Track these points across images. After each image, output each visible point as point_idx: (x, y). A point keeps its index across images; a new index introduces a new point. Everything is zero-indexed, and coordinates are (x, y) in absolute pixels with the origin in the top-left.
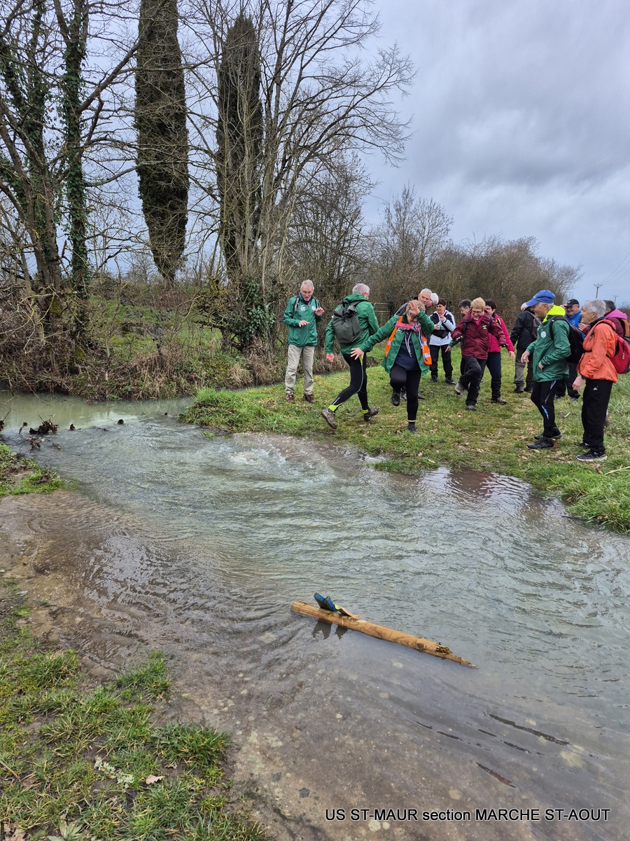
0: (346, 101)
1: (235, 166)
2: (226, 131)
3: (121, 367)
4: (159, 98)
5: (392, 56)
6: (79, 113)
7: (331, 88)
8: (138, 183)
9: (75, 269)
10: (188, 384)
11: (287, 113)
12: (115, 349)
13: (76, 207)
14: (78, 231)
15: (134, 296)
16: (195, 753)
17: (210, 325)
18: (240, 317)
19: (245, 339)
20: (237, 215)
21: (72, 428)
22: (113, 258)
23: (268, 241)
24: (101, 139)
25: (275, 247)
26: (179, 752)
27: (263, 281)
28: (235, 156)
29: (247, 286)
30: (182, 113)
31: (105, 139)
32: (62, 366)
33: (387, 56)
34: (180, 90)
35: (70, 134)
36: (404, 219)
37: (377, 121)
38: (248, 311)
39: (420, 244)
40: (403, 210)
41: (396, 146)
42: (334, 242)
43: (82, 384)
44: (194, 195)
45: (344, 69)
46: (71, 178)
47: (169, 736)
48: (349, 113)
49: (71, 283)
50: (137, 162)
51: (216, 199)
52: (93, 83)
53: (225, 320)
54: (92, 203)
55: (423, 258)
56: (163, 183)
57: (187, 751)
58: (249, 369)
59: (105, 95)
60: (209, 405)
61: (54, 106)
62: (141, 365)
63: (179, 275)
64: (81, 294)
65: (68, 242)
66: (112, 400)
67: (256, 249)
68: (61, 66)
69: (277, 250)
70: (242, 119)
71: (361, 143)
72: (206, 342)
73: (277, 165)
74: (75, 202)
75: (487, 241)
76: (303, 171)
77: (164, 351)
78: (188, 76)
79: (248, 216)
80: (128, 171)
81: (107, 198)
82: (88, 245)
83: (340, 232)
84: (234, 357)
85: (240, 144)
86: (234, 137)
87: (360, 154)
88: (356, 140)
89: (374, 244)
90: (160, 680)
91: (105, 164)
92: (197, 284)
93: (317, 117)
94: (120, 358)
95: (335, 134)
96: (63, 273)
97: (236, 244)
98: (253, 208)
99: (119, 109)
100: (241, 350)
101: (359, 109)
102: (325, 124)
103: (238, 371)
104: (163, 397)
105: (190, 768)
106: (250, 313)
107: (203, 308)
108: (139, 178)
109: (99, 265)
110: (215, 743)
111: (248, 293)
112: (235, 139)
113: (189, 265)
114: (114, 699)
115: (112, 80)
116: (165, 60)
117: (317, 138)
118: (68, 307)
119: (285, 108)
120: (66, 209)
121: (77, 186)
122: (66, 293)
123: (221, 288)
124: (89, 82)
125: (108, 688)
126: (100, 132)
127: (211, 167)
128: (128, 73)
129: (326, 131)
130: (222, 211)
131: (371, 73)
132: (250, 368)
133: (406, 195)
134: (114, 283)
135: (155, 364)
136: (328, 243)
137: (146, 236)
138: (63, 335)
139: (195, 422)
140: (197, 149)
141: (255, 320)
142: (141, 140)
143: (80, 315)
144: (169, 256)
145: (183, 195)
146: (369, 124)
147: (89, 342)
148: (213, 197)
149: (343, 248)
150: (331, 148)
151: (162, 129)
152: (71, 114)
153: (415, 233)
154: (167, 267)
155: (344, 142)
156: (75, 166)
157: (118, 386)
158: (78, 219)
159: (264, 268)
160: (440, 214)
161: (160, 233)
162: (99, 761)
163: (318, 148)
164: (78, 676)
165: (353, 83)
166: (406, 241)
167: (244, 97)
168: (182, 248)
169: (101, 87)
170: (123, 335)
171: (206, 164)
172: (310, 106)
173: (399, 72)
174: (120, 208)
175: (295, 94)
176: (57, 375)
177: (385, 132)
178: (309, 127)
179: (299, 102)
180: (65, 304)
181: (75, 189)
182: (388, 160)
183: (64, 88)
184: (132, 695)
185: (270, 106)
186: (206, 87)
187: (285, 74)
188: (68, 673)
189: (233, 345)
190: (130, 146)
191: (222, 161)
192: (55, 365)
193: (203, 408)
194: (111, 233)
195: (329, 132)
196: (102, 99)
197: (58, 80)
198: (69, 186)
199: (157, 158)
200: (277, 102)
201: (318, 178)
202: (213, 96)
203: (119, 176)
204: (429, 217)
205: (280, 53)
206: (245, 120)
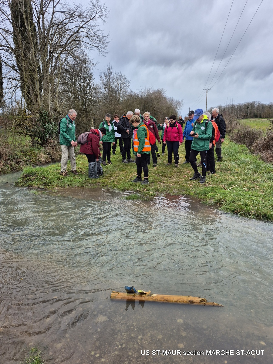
0: (78, 24)
5: (96, 3)
7: (69, 18)
10: (17, 165)
17: (24, 134)
18: (40, 129)
19: (44, 140)
27: (50, 110)
36: (109, 81)
37: (93, 34)
38: (44, 125)
39: (117, 92)
40: (108, 77)
41: (103, 46)
45: (75, 9)
48: (80, 30)
53: (32, 131)
55: (119, 98)
60: (31, 176)
71: (87, 45)
84: (39, 149)
88: (84, 43)
95: (74, 40)
100: (43, 146)
101: (84, 28)
102: (69, 35)
107: (19, 125)
111: (43, 117)
123: (27, 115)
129: (70, 38)
131: (87, 11)
132: (49, 154)
133: (109, 70)
141: (48, 130)
146: (90, 36)
153: (115, 87)
155: (78, 44)
159: (49, 103)
160: (125, 78)
163: (66, 47)
165: (80, 16)
166: (111, 91)
173: (101, 11)
177: (97, 39)
179: (54, 24)
182: (100, 53)
187: (46, 9)
189: (38, 143)
193: (28, 178)
200: (43, 24)
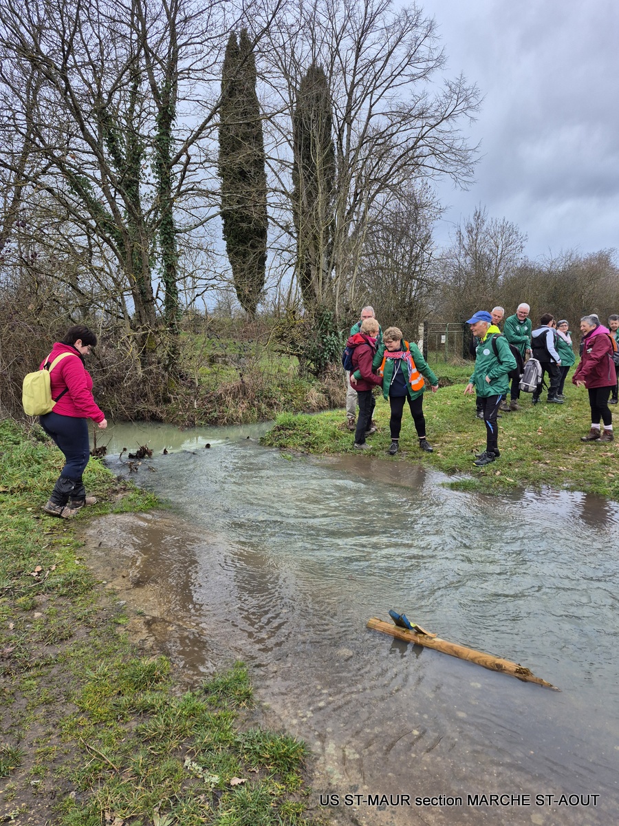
0: (414, 133)
1: (310, 203)
2: (301, 171)
3: (208, 395)
4: (240, 147)
5: (458, 85)
6: (170, 168)
7: (400, 122)
8: (222, 227)
9: (167, 308)
10: (268, 409)
11: (357, 150)
12: (203, 379)
13: (168, 252)
14: (170, 273)
15: (220, 330)
16: (276, 760)
17: (288, 353)
18: (315, 344)
19: (320, 364)
20: (312, 249)
21: (165, 452)
22: (201, 296)
23: (341, 271)
24: (189, 190)
25: (348, 277)
26: (261, 757)
27: (337, 309)
28: (309, 194)
29: (321, 314)
30: (260, 160)
31: (192, 189)
32: (157, 396)
33: (453, 86)
34: (258, 138)
35: (163, 188)
36: (476, 240)
37: (446, 148)
38: (323, 338)
39: (493, 262)
40: (475, 232)
41: (465, 171)
42: (405, 267)
43: (174, 412)
44: (273, 233)
45: (412, 103)
46: (163, 227)
47: (251, 742)
48: (418, 144)
49: (164, 320)
50: (221, 208)
51: (292, 235)
52: (181, 140)
53: (301, 348)
54: (182, 248)
55: (497, 276)
56: (244, 225)
57: (268, 756)
58: (324, 393)
59: (192, 149)
60: (287, 429)
61: (148, 163)
62: (226, 393)
63: (260, 308)
64: (173, 330)
65: (161, 284)
66: (200, 426)
67: (330, 279)
68: (155, 128)
69: (350, 279)
70: (315, 160)
71: (430, 171)
72: (284, 369)
73: (350, 198)
74: (167, 248)
75: (564, 255)
76: (374, 202)
77: (246, 379)
78: (266, 125)
79: (322, 249)
80: (213, 217)
81: (195, 242)
82: (179, 285)
83: (410, 257)
84: (310, 382)
85: (314, 183)
86: (309, 176)
87: (430, 182)
88: (426, 168)
89: (446, 266)
90: (243, 688)
91: (193, 211)
92: (275, 316)
93: (387, 151)
94: (207, 387)
95: (405, 164)
96: (157, 312)
97: (312, 276)
98: (327, 241)
99: (205, 161)
100: (317, 376)
101: (428, 139)
102: (395, 156)
103: (314, 395)
104: (245, 422)
105: (271, 774)
106: (325, 340)
107: (281, 337)
108: (223, 222)
109: (189, 303)
110: (295, 751)
111: (323, 321)
112: (310, 179)
113: (269, 298)
114: (202, 704)
115: (198, 135)
116: (245, 113)
117: (387, 170)
118: (162, 343)
119: (356, 145)
120: (160, 254)
121: (168, 234)
122: (160, 330)
123: (297, 318)
124: (178, 140)
125: (197, 693)
126: (188, 183)
127: (288, 207)
128: (212, 128)
129: (396, 162)
130: (298, 247)
131: (438, 104)
132: (326, 392)
133: (478, 216)
134: (202, 319)
135: (239, 391)
136: (400, 268)
137: (230, 275)
138: (158, 368)
139: (274, 445)
140: (275, 190)
141: (329, 346)
142: (224, 187)
143: (172, 349)
144: (250, 291)
145: (263, 234)
146: (438, 152)
147: (180, 374)
148: (290, 233)
149: (414, 272)
150: (401, 179)
151: (243, 175)
152: (163, 170)
153: (488, 253)
154: (248, 301)
155: (413, 171)
156: (167, 215)
157: (205, 413)
158: (170, 262)
159: (337, 297)
160: (513, 231)
161: (242, 270)
162: (188, 760)
163: (388, 180)
164: (169, 680)
165: (421, 115)
166: (479, 261)
167: (317, 140)
168: (262, 283)
169: (189, 143)
170: (210, 366)
171: (282, 204)
172: (380, 141)
173: (466, 100)
174: (207, 251)
175: (365, 131)
176: (152, 405)
177: (454, 158)
178: (379, 160)
179: (368, 138)
180: (159, 340)
181: (167, 236)
182: (457, 184)
183: (157, 147)
184: (218, 701)
185: (341, 145)
186: (282, 133)
187: (356, 114)
188: (161, 678)
189: (309, 371)
190: (214, 193)
191: (297, 201)
192: (151, 396)
193: (282, 432)
194: (199, 273)
195: (399, 163)
196: (189, 153)
197: (151, 140)
198: (162, 234)
199: (238, 202)
200: (349, 140)
201: (389, 207)
202: (289, 141)
203: (205, 221)
204: (502, 236)
205: (350, 95)
206: (318, 161)
